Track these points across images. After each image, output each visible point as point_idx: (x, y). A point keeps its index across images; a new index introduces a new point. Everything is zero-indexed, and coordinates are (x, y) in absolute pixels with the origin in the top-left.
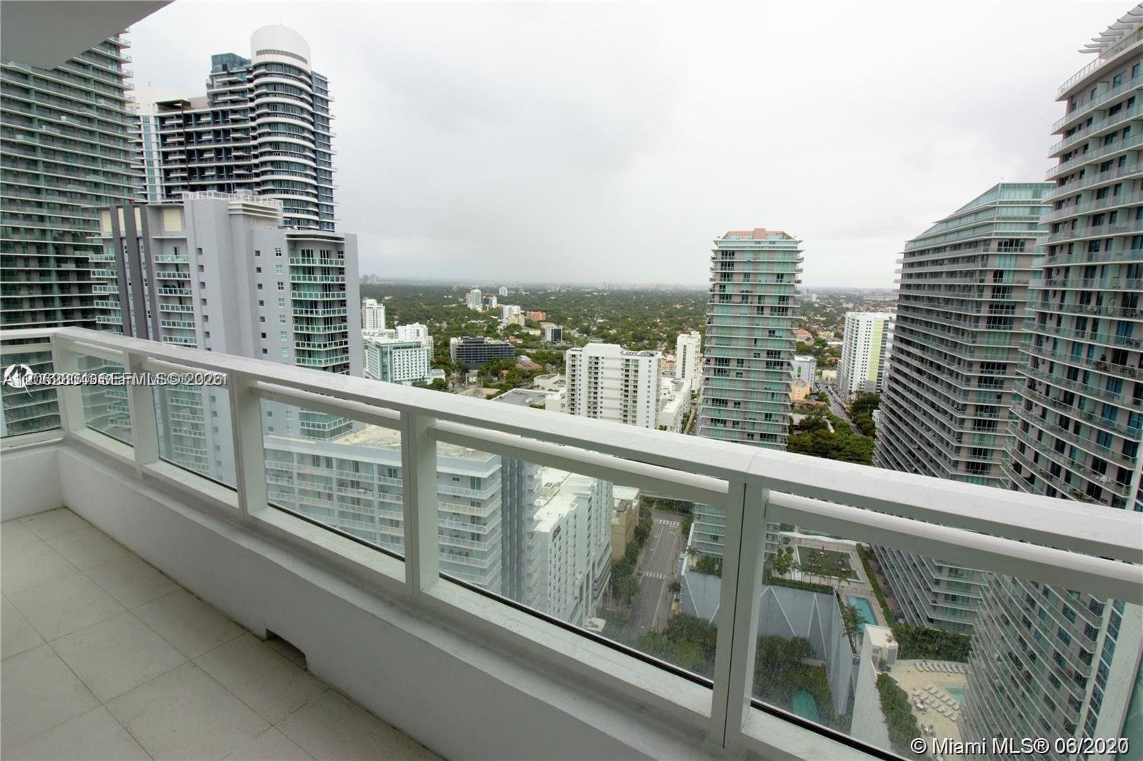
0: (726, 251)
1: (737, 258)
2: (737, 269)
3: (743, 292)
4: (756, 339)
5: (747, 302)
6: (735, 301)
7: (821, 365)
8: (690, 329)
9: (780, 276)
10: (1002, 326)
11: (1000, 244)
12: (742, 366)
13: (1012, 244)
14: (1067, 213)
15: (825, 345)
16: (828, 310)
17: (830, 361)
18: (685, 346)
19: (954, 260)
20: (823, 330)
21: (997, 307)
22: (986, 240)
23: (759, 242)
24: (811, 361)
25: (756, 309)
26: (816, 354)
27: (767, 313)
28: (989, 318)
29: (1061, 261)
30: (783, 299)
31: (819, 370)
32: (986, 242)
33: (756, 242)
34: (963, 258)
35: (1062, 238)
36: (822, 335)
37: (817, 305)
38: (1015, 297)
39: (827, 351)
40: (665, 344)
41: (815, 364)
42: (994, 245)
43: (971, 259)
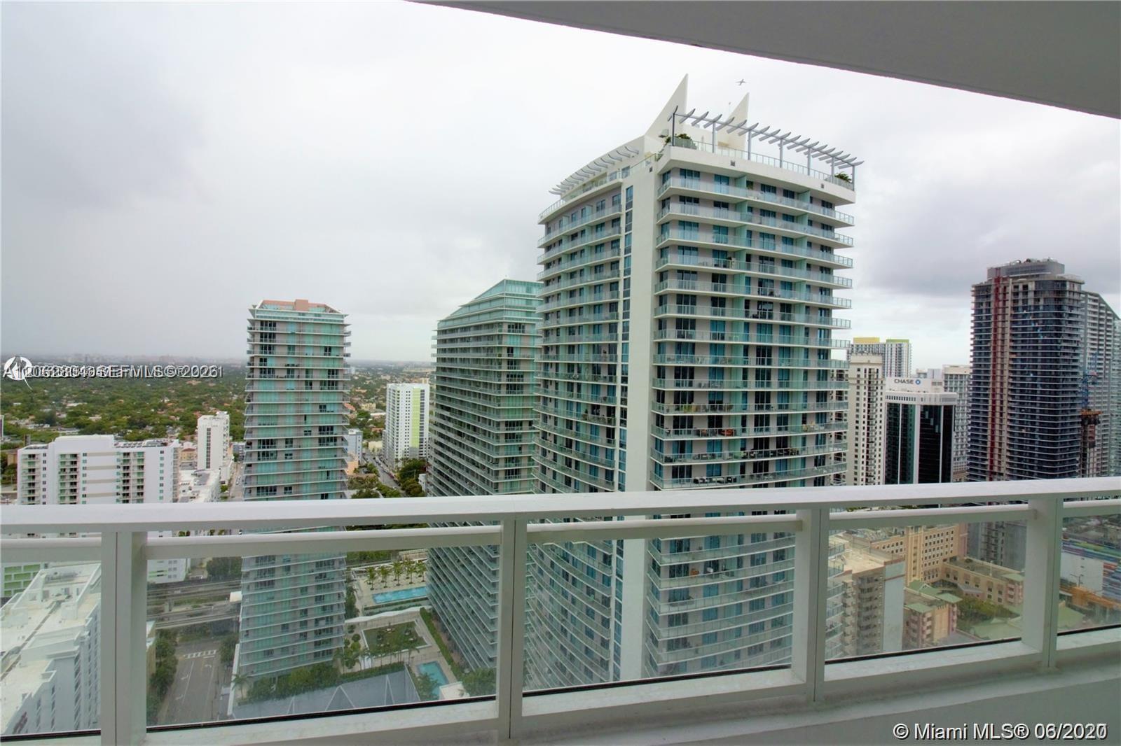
0: (266, 322)
1: (279, 329)
2: (279, 341)
3: (288, 365)
4: (305, 416)
5: (293, 377)
6: (280, 375)
7: (367, 436)
8: (212, 409)
9: (328, 349)
10: (517, 391)
11: (509, 327)
12: (291, 446)
13: (517, 327)
14: (553, 306)
15: (368, 417)
16: (368, 382)
17: (375, 432)
18: (209, 430)
19: (478, 338)
20: (365, 402)
21: (512, 376)
22: (499, 323)
23: (303, 314)
24: (357, 434)
25: (304, 383)
26: (361, 426)
27: (316, 387)
28: (508, 385)
29: (552, 342)
30: (332, 372)
31: (365, 442)
32: (500, 324)
33: (300, 314)
34: (485, 336)
35: (552, 324)
36: (365, 407)
37: (356, 378)
38: (522, 368)
39: (371, 422)
40: (179, 429)
41: (361, 437)
42: (505, 327)
43: (490, 338)
